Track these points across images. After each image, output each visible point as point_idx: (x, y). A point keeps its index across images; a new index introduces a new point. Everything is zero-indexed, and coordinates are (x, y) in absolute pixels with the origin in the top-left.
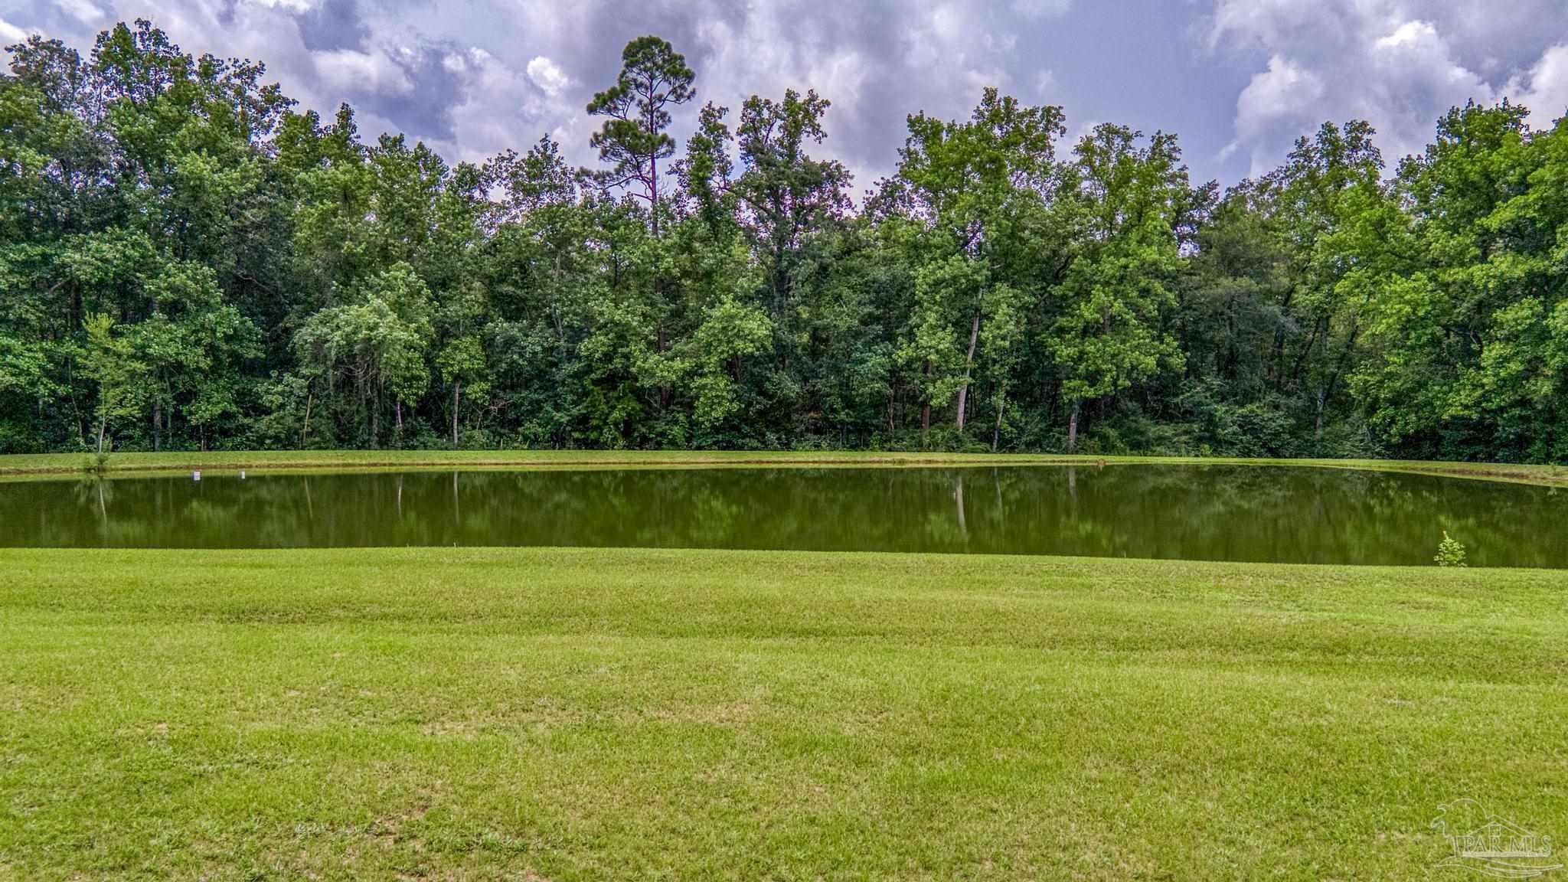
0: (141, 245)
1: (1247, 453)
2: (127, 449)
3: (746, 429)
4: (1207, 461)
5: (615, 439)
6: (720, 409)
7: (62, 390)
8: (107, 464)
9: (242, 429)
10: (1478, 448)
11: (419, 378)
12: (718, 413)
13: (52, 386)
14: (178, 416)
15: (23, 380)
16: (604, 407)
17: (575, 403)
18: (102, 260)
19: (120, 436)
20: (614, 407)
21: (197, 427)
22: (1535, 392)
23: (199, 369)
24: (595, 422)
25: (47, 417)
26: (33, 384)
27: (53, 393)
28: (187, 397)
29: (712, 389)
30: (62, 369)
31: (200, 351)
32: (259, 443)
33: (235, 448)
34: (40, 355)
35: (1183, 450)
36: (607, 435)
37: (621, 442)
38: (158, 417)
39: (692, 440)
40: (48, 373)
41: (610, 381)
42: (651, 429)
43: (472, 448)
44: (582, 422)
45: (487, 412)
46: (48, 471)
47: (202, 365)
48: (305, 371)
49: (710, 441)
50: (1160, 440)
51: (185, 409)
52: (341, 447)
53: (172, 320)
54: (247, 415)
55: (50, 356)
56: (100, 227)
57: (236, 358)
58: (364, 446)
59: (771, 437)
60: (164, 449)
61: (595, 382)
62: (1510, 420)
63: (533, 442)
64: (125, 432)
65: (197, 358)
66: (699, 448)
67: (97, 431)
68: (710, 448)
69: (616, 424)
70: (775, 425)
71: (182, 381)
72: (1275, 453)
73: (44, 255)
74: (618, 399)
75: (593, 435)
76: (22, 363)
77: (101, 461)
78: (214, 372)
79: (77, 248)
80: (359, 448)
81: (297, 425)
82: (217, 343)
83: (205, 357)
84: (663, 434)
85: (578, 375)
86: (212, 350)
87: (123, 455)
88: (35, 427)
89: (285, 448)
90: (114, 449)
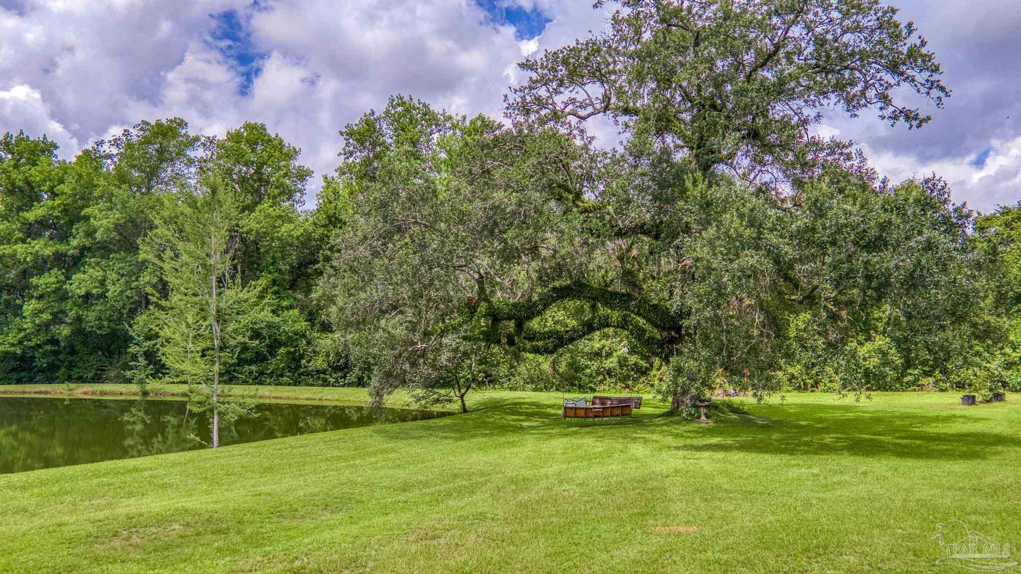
10: (23, 374)
22: (59, 334)
62: (44, 354)
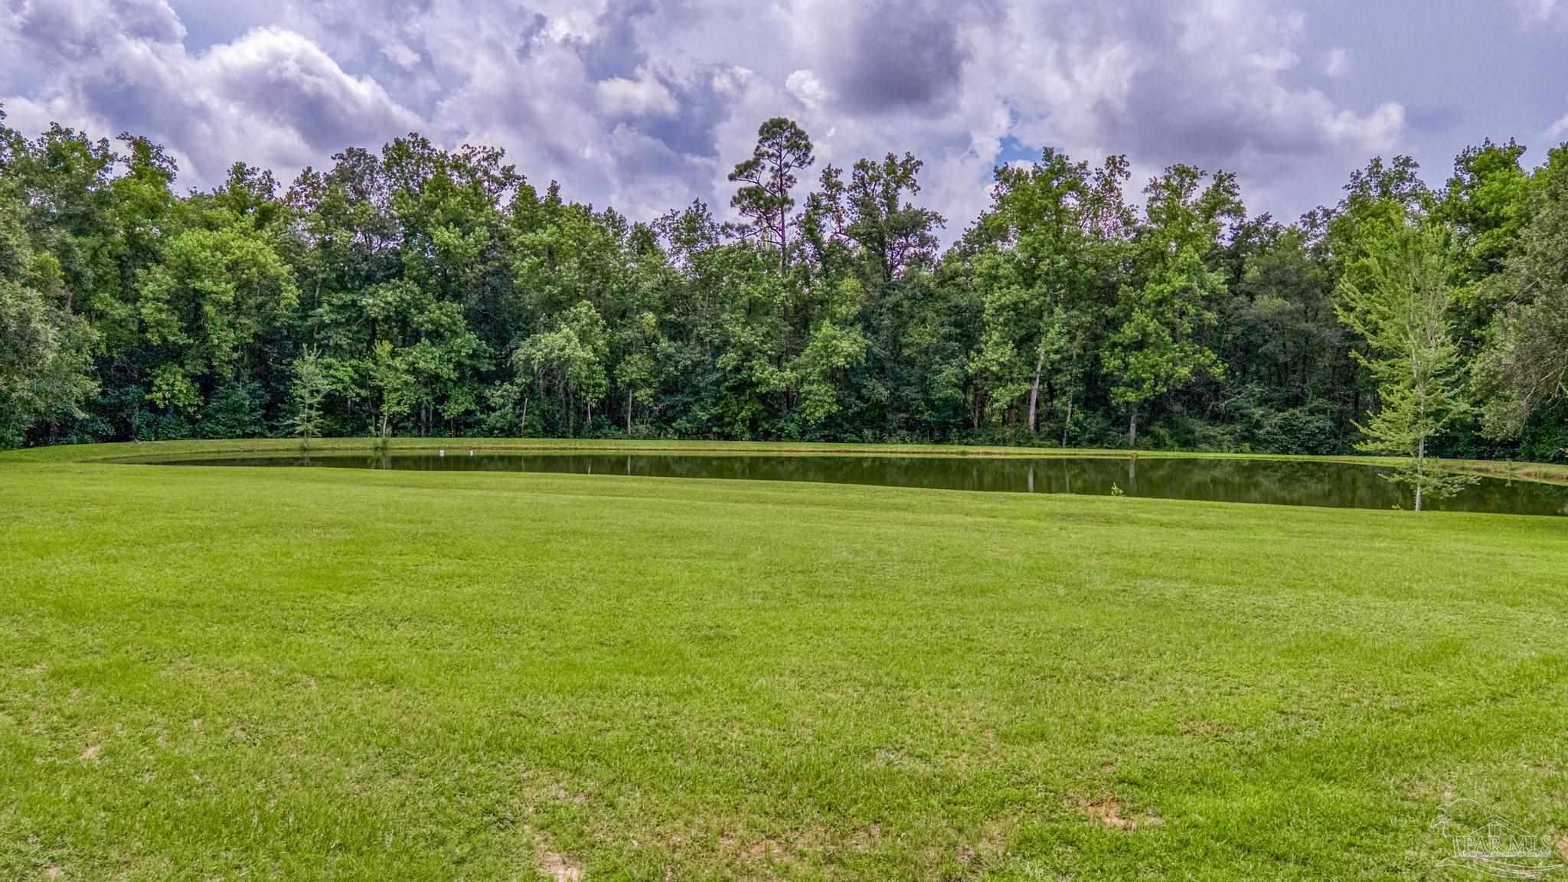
0: (412, 292)
1: (1286, 450)
2: (403, 435)
3: (846, 426)
4: (1246, 457)
5: (743, 433)
6: (822, 411)
7: (364, 393)
8: (389, 445)
9: (480, 422)
11: (600, 385)
12: (820, 414)
13: (358, 390)
14: (436, 413)
15: (340, 387)
16: (735, 409)
17: (715, 405)
18: (386, 303)
19: (398, 426)
20: (742, 408)
21: (448, 421)
23: (449, 379)
24: (727, 419)
25: (353, 413)
26: (345, 389)
27: (358, 395)
28: (442, 399)
29: (815, 394)
30: (362, 379)
31: (451, 366)
32: (490, 433)
33: (474, 436)
34: (350, 369)
35: (1225, 447)
36: (738, 428)
37: (747, 435)
38: (423, 413)
39: (803, 435)
40: (354, 381)
41: (739, 389)
42: (773, 425)
43: (638, 438)
44: (719, 419)
45: (651, 412)
46: (352, 449)
47: (452, 376)
48: (518, 381)
49: (818, 435)
50: (1206, 439)
51: (440, 408)
52: (547, 437)
53: (433, 344)
54: (482, 413)
55: (356, 369)
56: (387, 279)
57: (476, 371)
58: (563, 436)
59: (867, 432)
60: (427, 436)
61: (728, 389)
63: (683, 435)
64: (401, 425)
65: (448, 372)
66: (810, 441)
67: (383, 423)
68: (818, 440)
69: (743, 421)
70: (871, 423)
71: (438, 386)
72: (1312, 451)
73: (353, 301)
74: (746, 402)
75: (727, 430)
76: (339, 374)
77: (384, 442)
78: (460, 382)
79: (372, 294)
80: (559, 437)
81: (517, 421)
82: (462, 360)
83: (454, 370)
84: (782, 430)
85: (717, 383)
86: (459, 365)
87: (398, 439)
88: (345, 420)
89: (507, 436)
90: (394, 435)
